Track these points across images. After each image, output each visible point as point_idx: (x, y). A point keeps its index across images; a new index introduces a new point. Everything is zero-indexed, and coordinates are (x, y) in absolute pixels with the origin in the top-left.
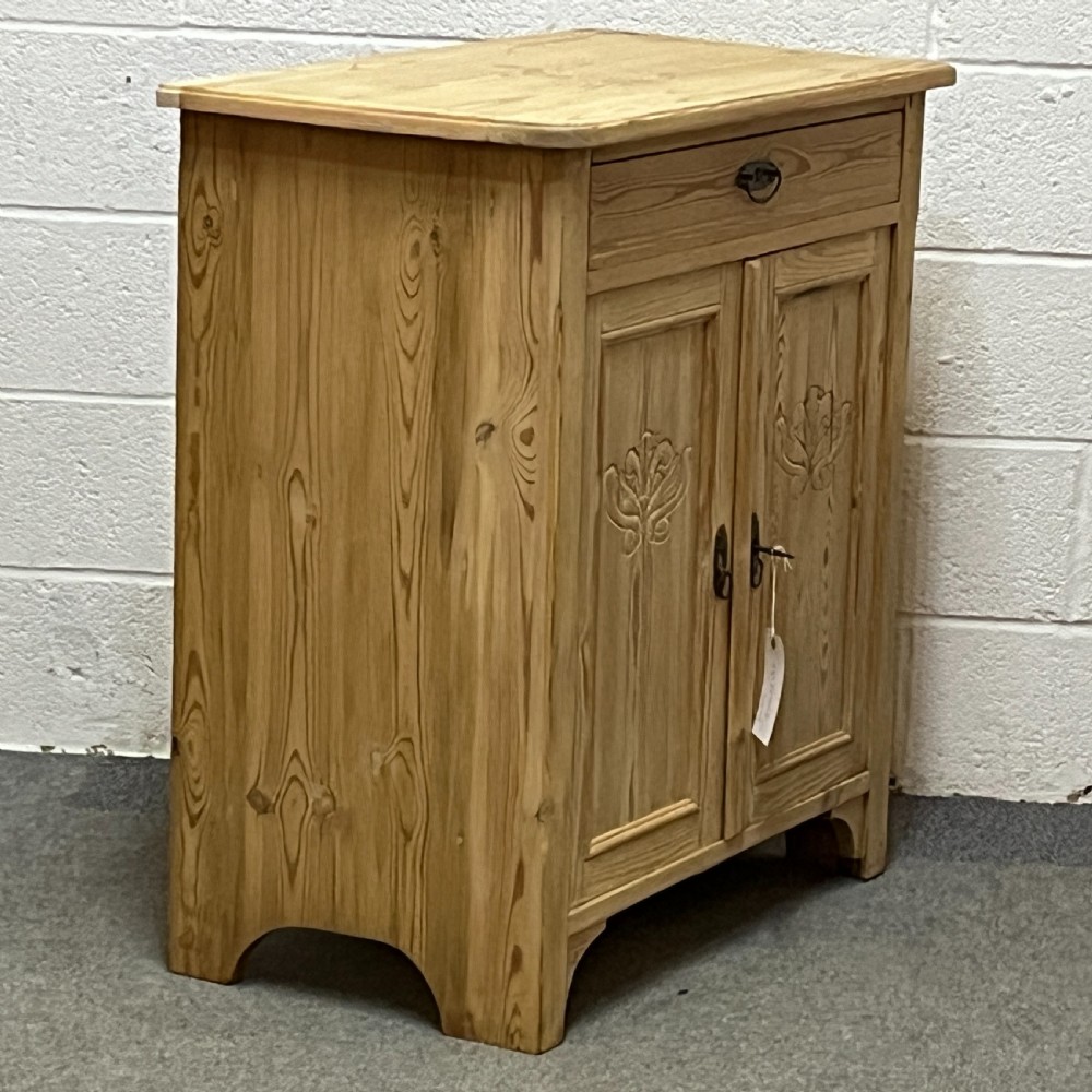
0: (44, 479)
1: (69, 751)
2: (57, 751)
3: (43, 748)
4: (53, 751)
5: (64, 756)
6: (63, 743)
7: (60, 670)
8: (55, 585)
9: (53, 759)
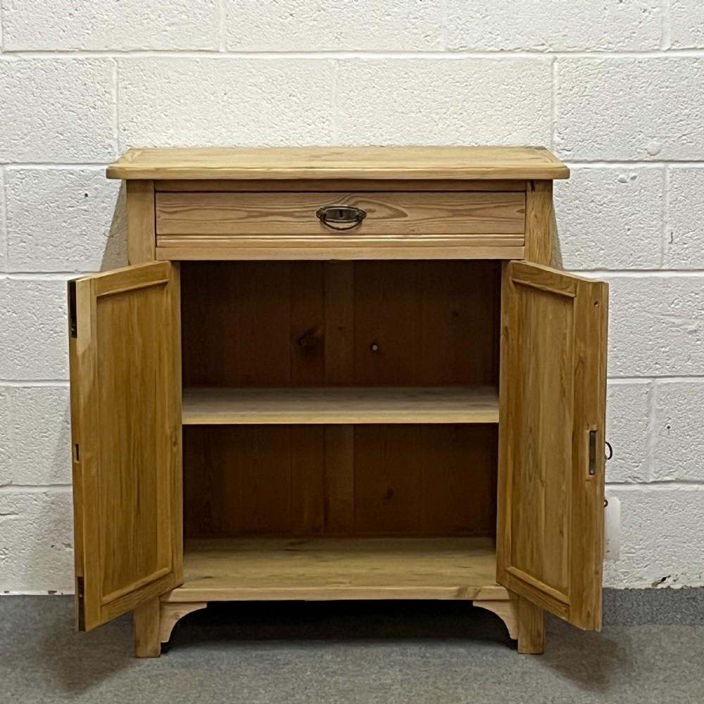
0: (45, 433)
1: (65, 593)
2: (58, 593)
3: (50, 592)
4: (56, 594)
5: (62, 596)
6: (62, 588)
7: (58, 545)
8: (53, 495)
9: (57, 598)
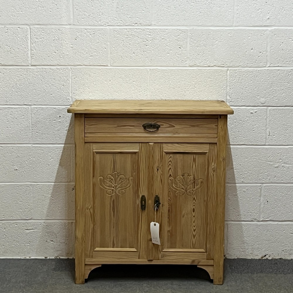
0: (44, 201)
1: (51, 258)
2: (48, 258)
3: (45, 257)
4: (47, 258)
5: (49, 259)
6: (50, 256)
7: (48, 241)
8: (47, 223)
9: (48, 260)
